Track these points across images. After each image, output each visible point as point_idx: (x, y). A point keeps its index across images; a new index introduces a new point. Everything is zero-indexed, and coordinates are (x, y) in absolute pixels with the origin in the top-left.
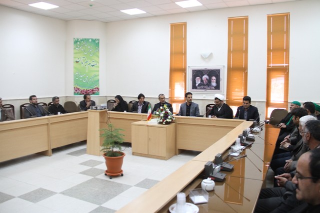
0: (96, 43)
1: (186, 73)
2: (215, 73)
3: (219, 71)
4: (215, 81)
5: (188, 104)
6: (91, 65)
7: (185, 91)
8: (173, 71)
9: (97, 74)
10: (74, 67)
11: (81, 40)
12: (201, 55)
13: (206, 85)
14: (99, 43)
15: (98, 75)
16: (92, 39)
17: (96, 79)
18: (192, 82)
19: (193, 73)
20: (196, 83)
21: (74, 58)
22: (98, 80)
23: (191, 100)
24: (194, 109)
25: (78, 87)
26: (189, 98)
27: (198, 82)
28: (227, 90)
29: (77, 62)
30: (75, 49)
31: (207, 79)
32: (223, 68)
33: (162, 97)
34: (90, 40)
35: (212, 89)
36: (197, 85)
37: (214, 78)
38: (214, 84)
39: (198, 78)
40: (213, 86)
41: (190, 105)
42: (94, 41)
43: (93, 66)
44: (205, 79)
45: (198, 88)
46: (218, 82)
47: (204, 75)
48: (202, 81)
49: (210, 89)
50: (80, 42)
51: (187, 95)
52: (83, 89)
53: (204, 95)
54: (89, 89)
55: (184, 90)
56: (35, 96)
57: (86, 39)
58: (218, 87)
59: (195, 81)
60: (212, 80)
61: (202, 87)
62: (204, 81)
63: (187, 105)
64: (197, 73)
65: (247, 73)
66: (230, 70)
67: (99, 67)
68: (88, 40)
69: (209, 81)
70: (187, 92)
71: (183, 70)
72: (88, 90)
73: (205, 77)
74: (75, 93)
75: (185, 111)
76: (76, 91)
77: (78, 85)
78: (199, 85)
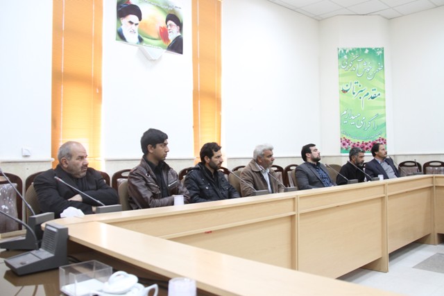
0: (376, 55)
6: (369, 96)
9: (381, 112)
10: (340, 101)
11: (350, 51)
14: (383, 54)
15: (384, 115)
16: (370, 50)
17: (379, 122)
21: (340, 84)
22: (385, 124)
25: (347, 138)
29: (344, 91)
30: (339, 67)
34: (367, 51)
42: (372, 51)
43: (373, 98)
50: (347, 54)
52: (355, 141)
54: (367, 141)
56: (313, 145)
57: (358, 49)
67: (384, 100)
68: (364, 49)
72: (366, 144)
74: (342, 148)
76: (344, 144)
77: (346, 134)
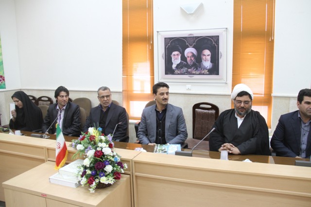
1: (152, 45)
2: (210, 43)
3: (216, 39)
4: (209, 58)
5: (160, 109)
7: (153, 80)
8: (127, 41)
12: (181, 9)
13: (192, 67)
18: (164, 61)
19: (166, 45)
20: (172, 64)
23: (166, 99)
24: (174, 120)
26: (162, 94)
27: (176, 60)
28: (233, 75)
31: (193, 55)
32: (224, 33)
33: (105, 93)
35: (203, 74)
36: (174, 66)
37: (207, 52)
38: (207, 64)
39: (176, 53)
40: (205, 68)
41: (165, 111)
44: (190, 55)
45: (176, 71)
46: (215, 59)
47: (188, 47)
48: (183, 58)
49: (200, 74)
51: (155, 88)
53: (189, 86)
55: (149, 77)
58: (214, 70)
59: (171, 58)
60: (204, 57)
61: (185, 69)
62: (188, 59)
63: (157, 112)
64: (174, 44)
65: (273, 41)
66: (239, 36)
69: (198, 59)
70: (156, 82)
71: (148, 40)
73: (190, 51)
75: (155, 126)
78: (178, 66)
